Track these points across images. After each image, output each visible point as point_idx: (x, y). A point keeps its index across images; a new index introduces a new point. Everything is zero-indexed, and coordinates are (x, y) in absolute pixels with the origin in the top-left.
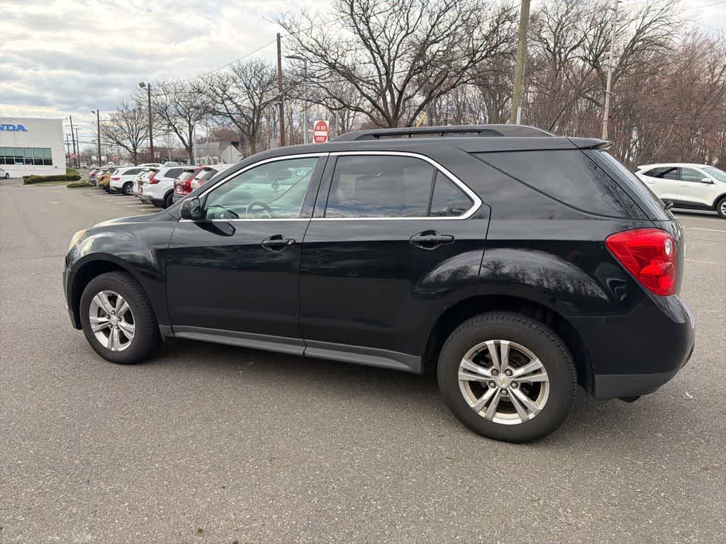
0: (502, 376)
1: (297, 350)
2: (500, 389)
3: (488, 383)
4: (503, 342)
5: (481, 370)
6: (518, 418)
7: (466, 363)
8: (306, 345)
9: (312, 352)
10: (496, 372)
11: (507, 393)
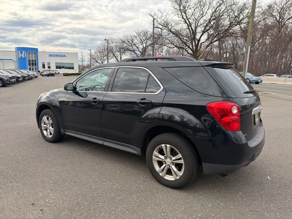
0: (168, 160)
1: (101, 142)
2: (167, 165)
3: (163, 162)
4: (168, 145)
5: (160, 156)
6: (173, 178)
7: (155, 153)
8: (104, 141)
9: (106, 144)
10: (166, 158)
11: (170, 167)
